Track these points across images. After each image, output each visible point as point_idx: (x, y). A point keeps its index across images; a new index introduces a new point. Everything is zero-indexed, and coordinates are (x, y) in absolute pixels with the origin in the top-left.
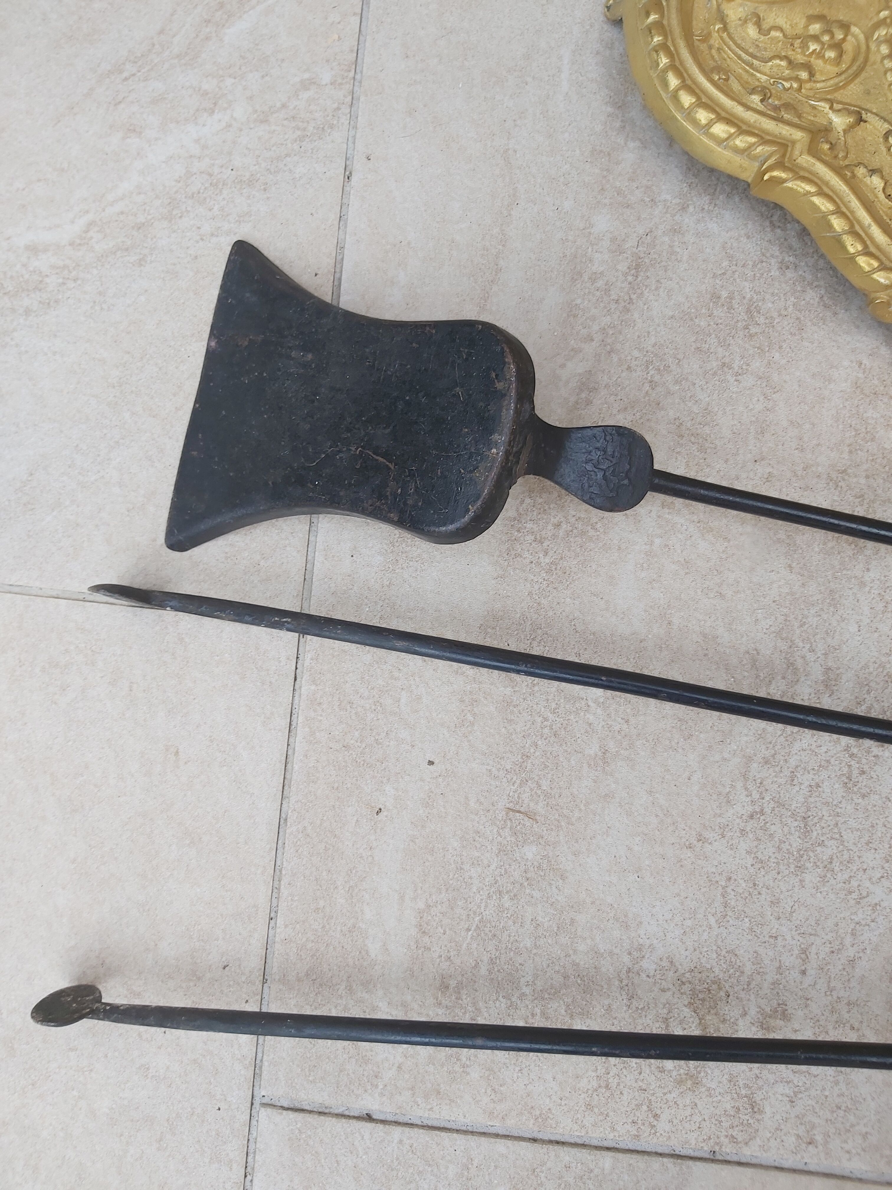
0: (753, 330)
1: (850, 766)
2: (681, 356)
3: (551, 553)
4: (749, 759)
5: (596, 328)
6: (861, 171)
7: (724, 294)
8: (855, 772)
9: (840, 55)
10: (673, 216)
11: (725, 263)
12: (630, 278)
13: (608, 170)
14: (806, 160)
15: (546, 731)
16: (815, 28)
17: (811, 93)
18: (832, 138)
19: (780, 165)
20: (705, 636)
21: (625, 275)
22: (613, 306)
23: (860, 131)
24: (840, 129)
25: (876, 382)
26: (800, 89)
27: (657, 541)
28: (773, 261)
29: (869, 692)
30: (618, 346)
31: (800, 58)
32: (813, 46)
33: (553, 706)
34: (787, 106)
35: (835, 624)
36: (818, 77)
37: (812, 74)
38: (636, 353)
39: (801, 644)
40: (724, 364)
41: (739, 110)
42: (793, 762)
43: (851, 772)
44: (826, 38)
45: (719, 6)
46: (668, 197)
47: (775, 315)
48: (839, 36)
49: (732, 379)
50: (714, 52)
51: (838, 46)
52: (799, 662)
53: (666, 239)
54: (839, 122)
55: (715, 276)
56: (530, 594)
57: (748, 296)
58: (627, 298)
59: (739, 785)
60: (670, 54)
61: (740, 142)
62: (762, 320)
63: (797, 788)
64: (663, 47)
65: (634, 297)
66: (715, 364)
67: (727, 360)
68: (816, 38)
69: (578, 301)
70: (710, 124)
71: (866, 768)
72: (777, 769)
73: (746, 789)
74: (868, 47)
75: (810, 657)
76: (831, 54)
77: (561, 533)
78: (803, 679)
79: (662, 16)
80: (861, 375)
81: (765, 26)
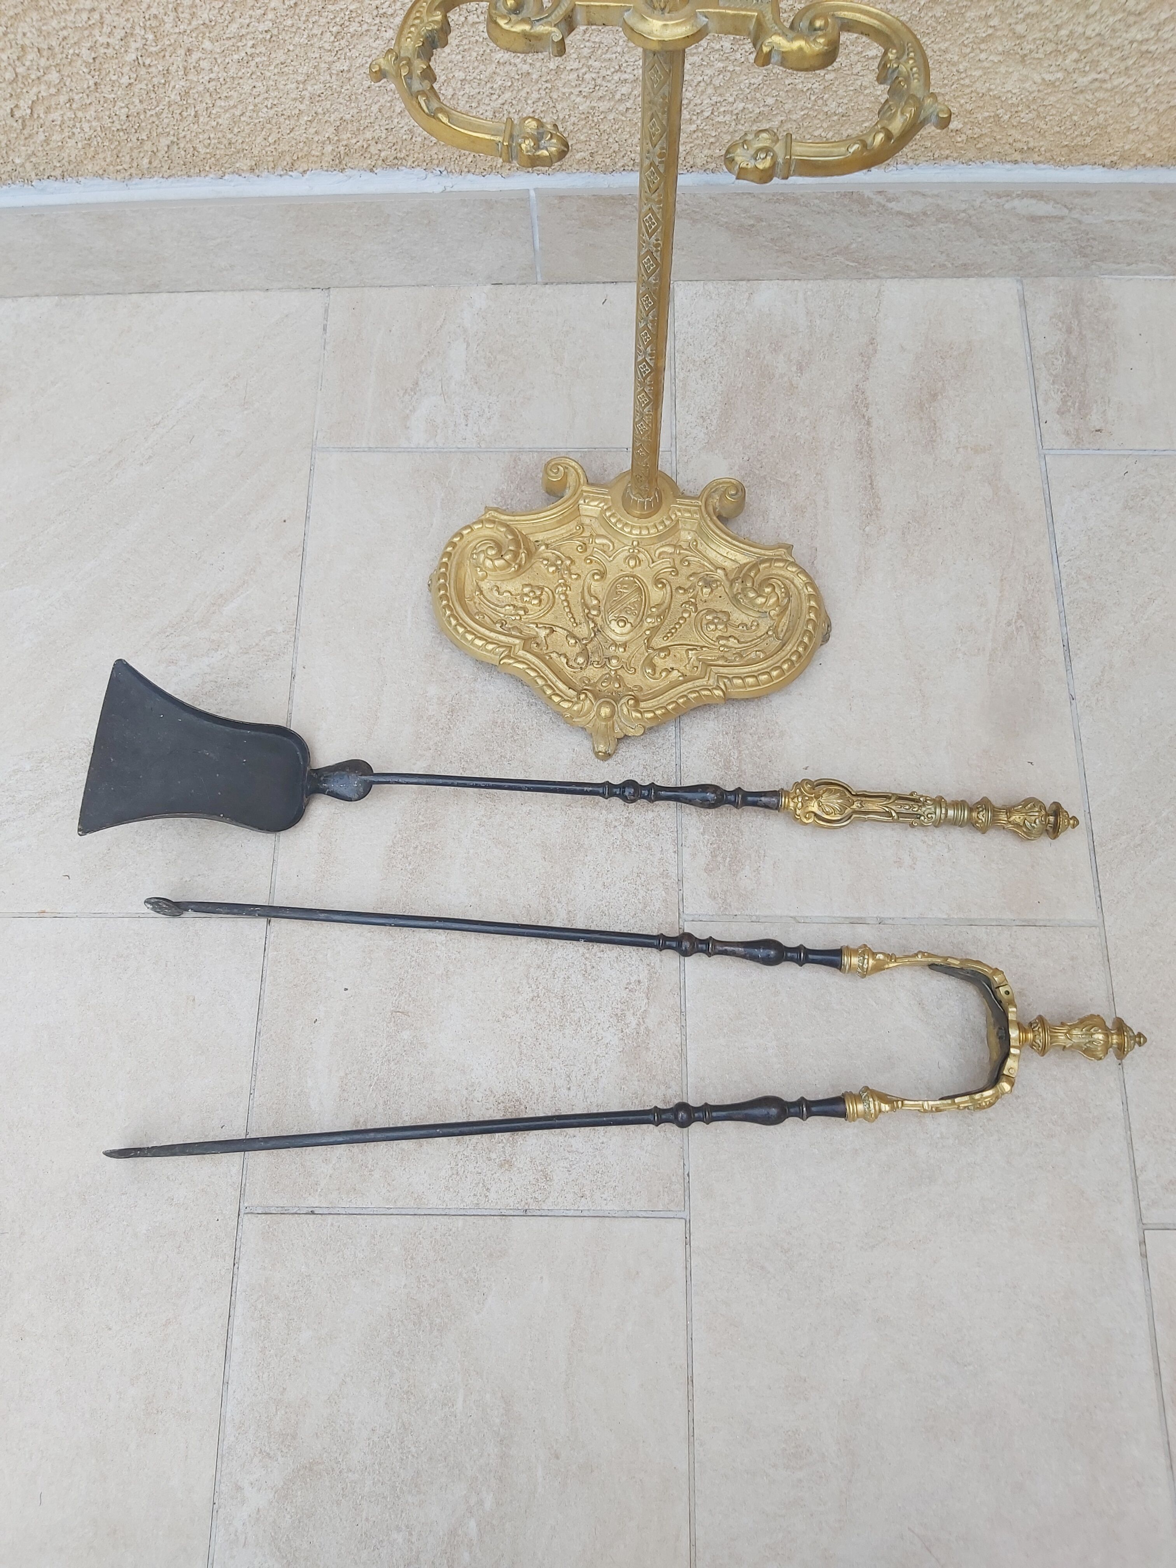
0: (516, 738)
1: (585, 964)
2: (478, 754)
3: (412, 863)
4: (530, 967)
5: (431, 743)
6: (554, 655)
7: (499, 721)
8: (589, 968)
9: (540, 601)
10: (470, 684)
11: (499, 705)
12: (449, 717)
13: (434, 664)
14: (521, 653)
15: (413, 963)
16: (526, 590)
17: (527, 620)
18: (538, 641)
19: (508, 657)
20: (500, 900)
21: (446, 715)
22: (440, 731)
23: (554, 635)
24: (543, 636)
25: (583, 758)
26: (521, 618)
27: (471, 851)
28: (524, 702)
29: (592, 922)
30: (445, 751)
31: (520, 604)
32: (526, 599)
33: (417, 948)
34: (515, 628)
35: (571, 886)
36: (530, 612)
37: (526, 612)
38: (454, 754)
39: (553, 899)
40: (501, 756)
41: (487, 632)
42: (553, 965)
43: (586, 968)
44: (531, 594)
45: (477, 584)
46: (467, 675)
47: (527, 729)
48: (538, 593)
49: (506, 763)
50: (477, 605)
51: (538, 598)
52: (553, 910)
53: (467, 696)
54: (543, 633)
55: (494, 712)
56: (402, 887)
57: (512, 721)
58: (447, 727)
59: (524, 982)
60: (451, 610)
61: (490, 647)
62: (520, 732)
63: (557, 980)
64: (448, 606)
65: (451, 726)
66: (496, 756)
67: (503, 754)
68: (526, 595)
69: (422, 730)
70: (473, 640)
71: (594, 964)
72: (545, 970)
73: (528, 984)
74: (554, 597)
75: (559, 906)
76: (536, 602)
77: (418, 852)
78: (556, 918)
79: (446, 591)
80: (574, 756)
81: (501, 591)
